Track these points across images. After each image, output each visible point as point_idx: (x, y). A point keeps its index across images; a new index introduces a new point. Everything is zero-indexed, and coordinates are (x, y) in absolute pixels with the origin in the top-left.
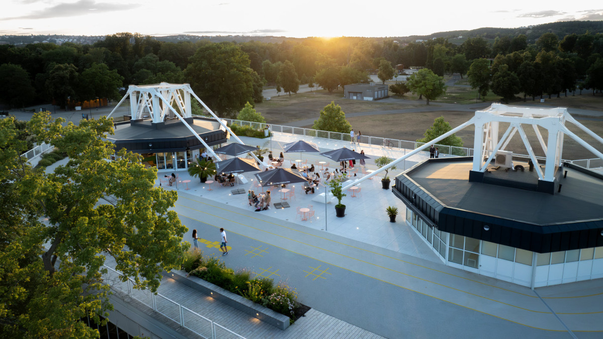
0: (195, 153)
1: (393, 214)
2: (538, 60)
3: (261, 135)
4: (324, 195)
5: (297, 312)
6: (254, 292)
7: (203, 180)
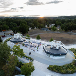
0: (22, 43)
1: (43, 51)
2: (71, 25)
3: (29, 39)
4: (36, 48)
5: (33, 60)
6: (29, 58)
7: (23, 46)
